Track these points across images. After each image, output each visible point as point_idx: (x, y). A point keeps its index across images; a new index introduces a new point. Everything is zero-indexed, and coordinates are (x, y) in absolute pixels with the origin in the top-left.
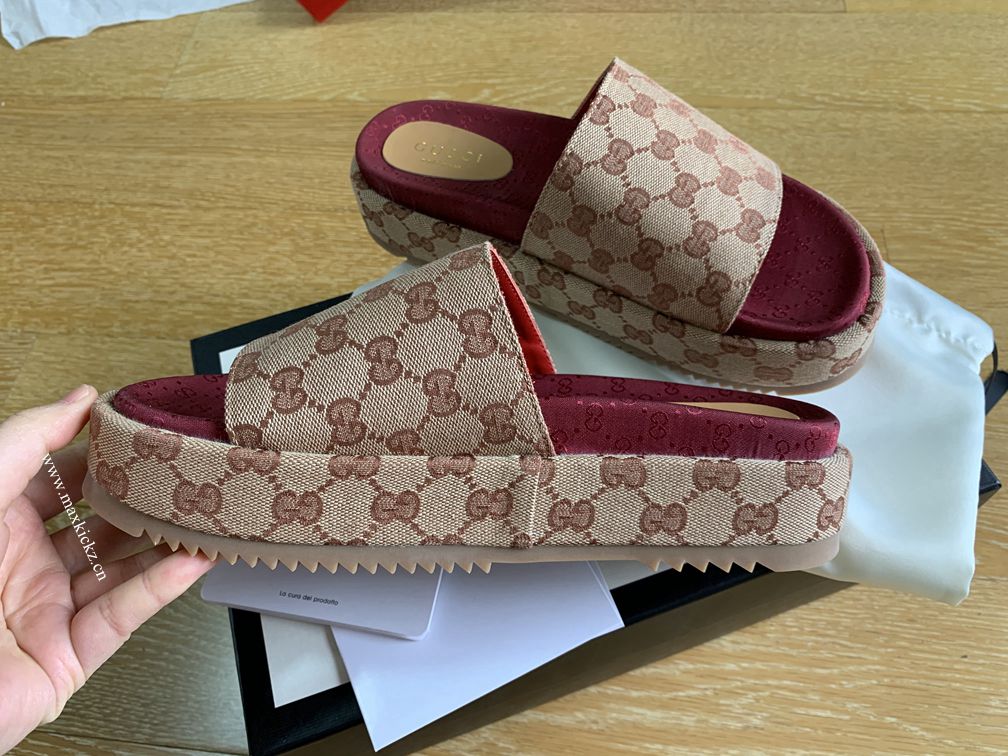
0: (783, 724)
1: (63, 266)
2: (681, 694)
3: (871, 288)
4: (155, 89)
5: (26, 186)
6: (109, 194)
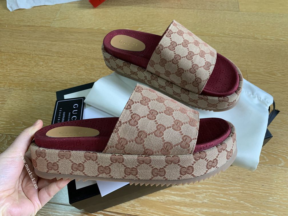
0: (213, 202)
2: (186, 193)
3: (239, 84)
4: (49, 24)
5: (12, 49)
6: (35, 52)
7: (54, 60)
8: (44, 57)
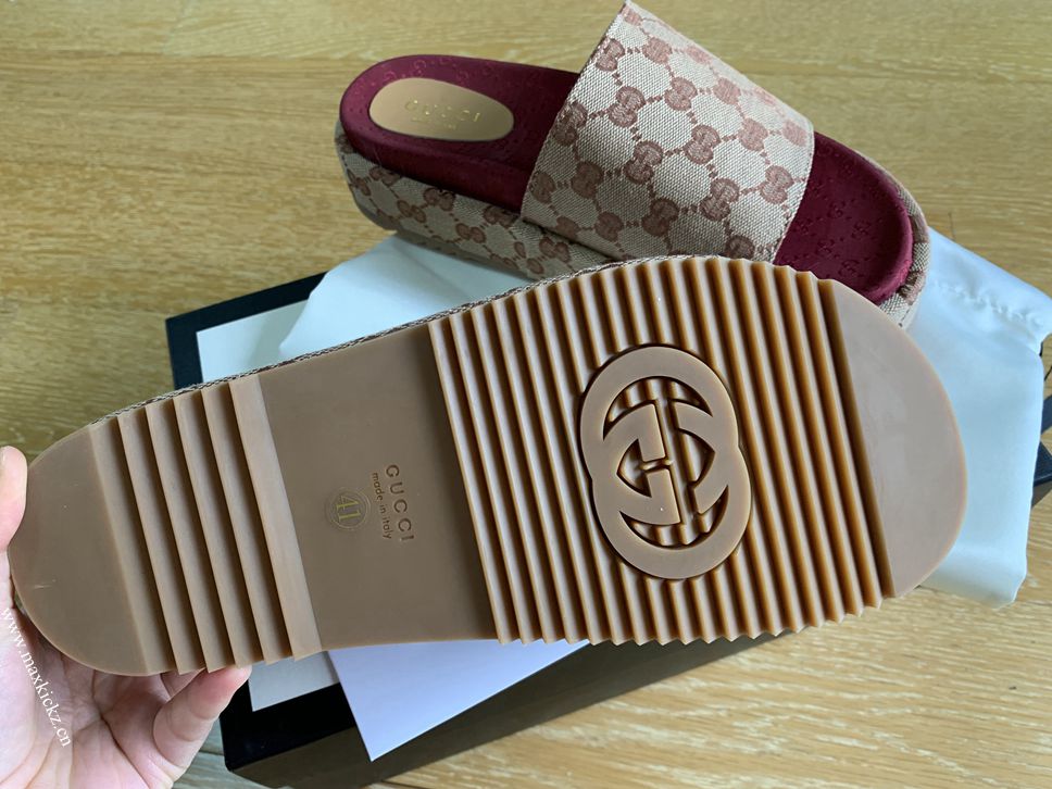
0: (803, 751)
1: (50, 232)
2: (691, 713)
3: (913, 255)
4: (155, 44)
5: (15, 146)
6: (102, 156)
7: (175, 185)
8: (137, 174)
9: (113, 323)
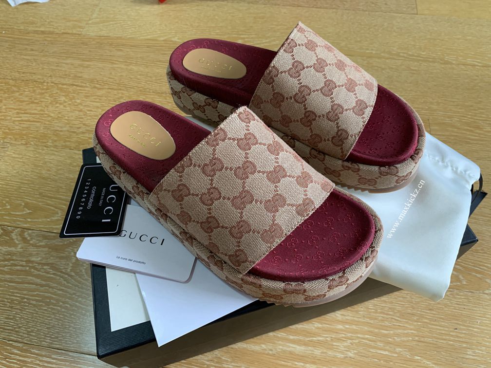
1: (26, 112)
2: (314, 339)
3: (418, 142)
6: (52, 78)
7: (86, 93)
8: (68, 87)
9: (54, 155)
